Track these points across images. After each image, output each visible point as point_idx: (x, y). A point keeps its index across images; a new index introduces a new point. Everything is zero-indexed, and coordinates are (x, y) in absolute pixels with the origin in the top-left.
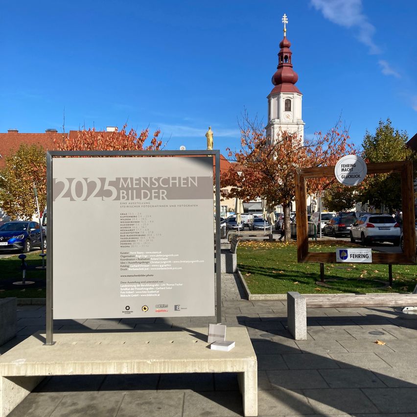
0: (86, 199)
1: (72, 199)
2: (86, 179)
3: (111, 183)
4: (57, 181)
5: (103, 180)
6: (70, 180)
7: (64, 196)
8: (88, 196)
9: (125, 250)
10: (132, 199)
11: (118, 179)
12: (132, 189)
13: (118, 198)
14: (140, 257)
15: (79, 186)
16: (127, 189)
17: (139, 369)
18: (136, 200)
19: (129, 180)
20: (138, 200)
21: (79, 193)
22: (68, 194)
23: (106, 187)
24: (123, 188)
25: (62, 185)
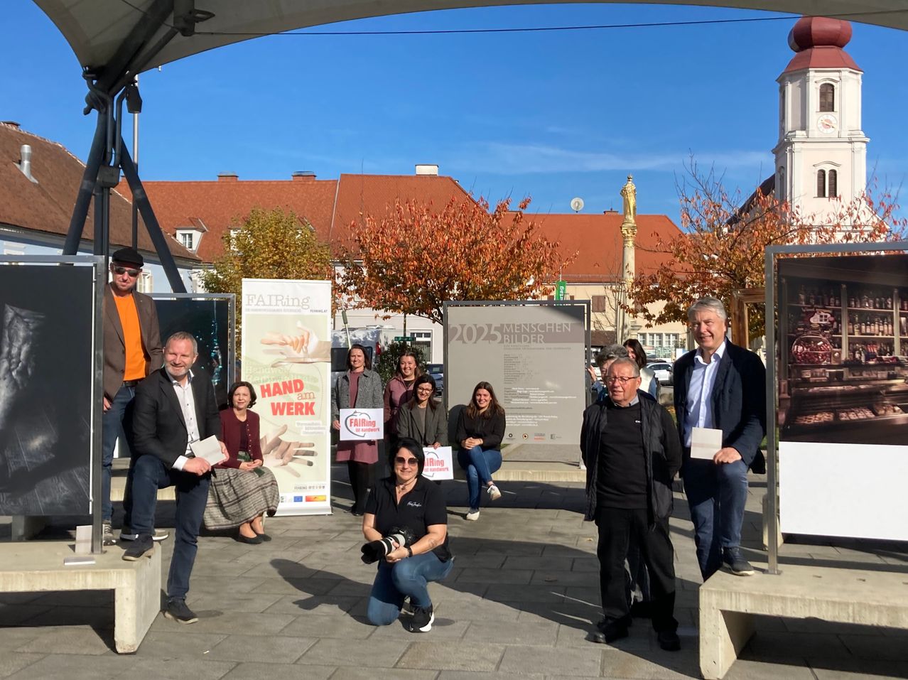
0: (475, 343)
1: (464, 342)
2: (475, 325)
3: (496, 329)
4: (451, 327)
5: (490, 326)
6: (462, 326)
7: (458, 340)
8: (478, 338)
9: (507, 386)
10: (514, 342)
11: (502, 325)
12: (514, 333)
13: (502, 342)
14: (520, 392)
15: (470, 331)
16: (510, 334)
17: (522, 477)
18: (517, 343)
19: (511, 326)
20: (520, 343)
21: (470, 337)
22: (461, 338)
23: (493, 332)
24: (506, 333)
25: (455, 330)
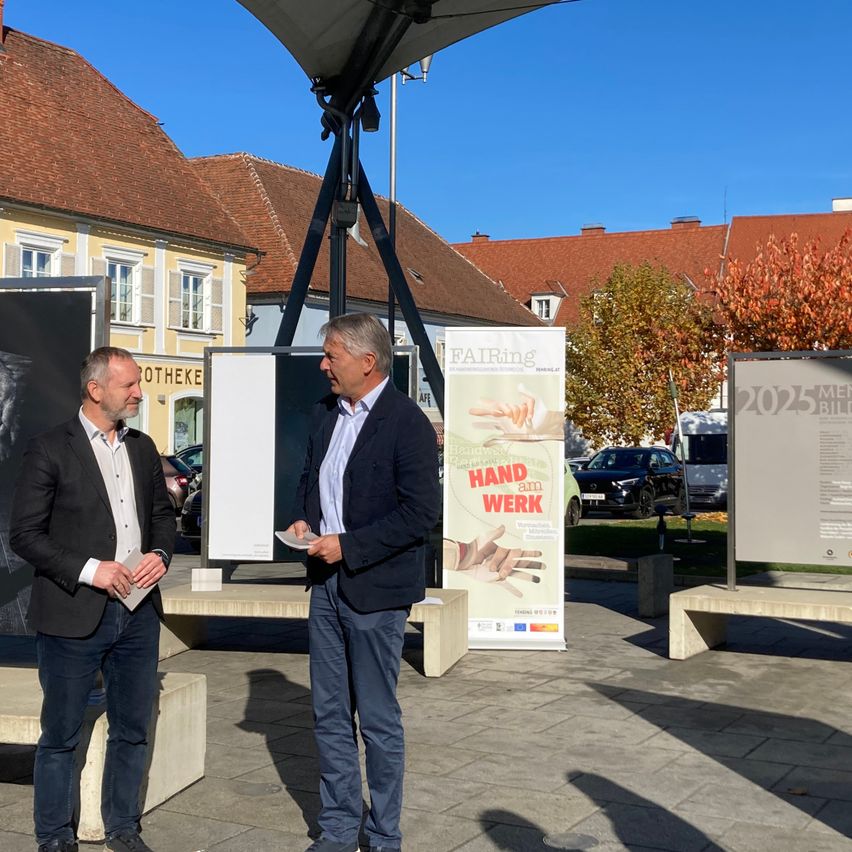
0: (776, 413)
1: (759, 413)
2: (776, 388)
3: (808, 393)
4: (740, 390)
5: (798, 389)
6: (757, 389)
7: (749, 409)
8: (779, 407)
9: (825, 478)
10: (836, 413)
11: (817, 388)
12: (836, 400)
13: (817, 412)
14: (846, 488)
15: (768, 396)
16: (829, 400)
18: (841, 415)
19: (831, 389)
20: (844, 415)
21: (768, 405)
22: (754, 407)
23: (802, 397)
24: (823, 399)
25: (746, 395)
